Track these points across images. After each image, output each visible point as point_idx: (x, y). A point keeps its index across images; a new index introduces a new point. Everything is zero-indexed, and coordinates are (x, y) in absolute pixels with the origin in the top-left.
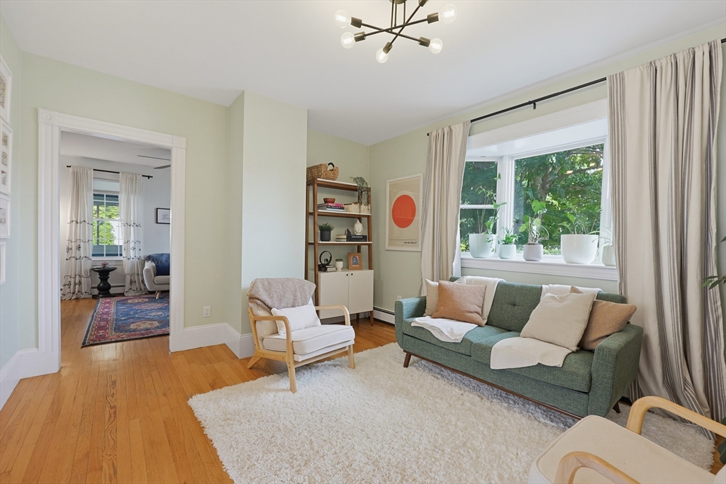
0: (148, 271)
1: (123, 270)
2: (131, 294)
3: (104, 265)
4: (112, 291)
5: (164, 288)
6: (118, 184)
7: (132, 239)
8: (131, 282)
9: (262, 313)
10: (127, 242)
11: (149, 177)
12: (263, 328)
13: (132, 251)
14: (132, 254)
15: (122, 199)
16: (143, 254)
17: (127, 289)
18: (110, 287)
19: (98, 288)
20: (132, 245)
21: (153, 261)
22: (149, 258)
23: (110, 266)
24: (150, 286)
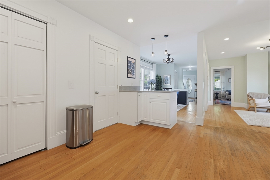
0: (227, 94)
1: (221, 94)
2: (223, 99)
3: (217, 92)
4: (218, 98)
5: (230, 98)
6: (219, 74)
7: (223, 86)
8: (223, 97)
9: (250, 99)
10: (222, 87)
11: (227, 71)
12: (251, 102)
13: (223, 89)
14: (223, 90)
15: (221, 77)
16: (226, 90)
17: (222, 98)
18: (218, 97)
19: (216, 97)
20: (223, 88)
21: (228, 92)
22: (227, 91)
23: (218, 92)
24: (227, 97)
